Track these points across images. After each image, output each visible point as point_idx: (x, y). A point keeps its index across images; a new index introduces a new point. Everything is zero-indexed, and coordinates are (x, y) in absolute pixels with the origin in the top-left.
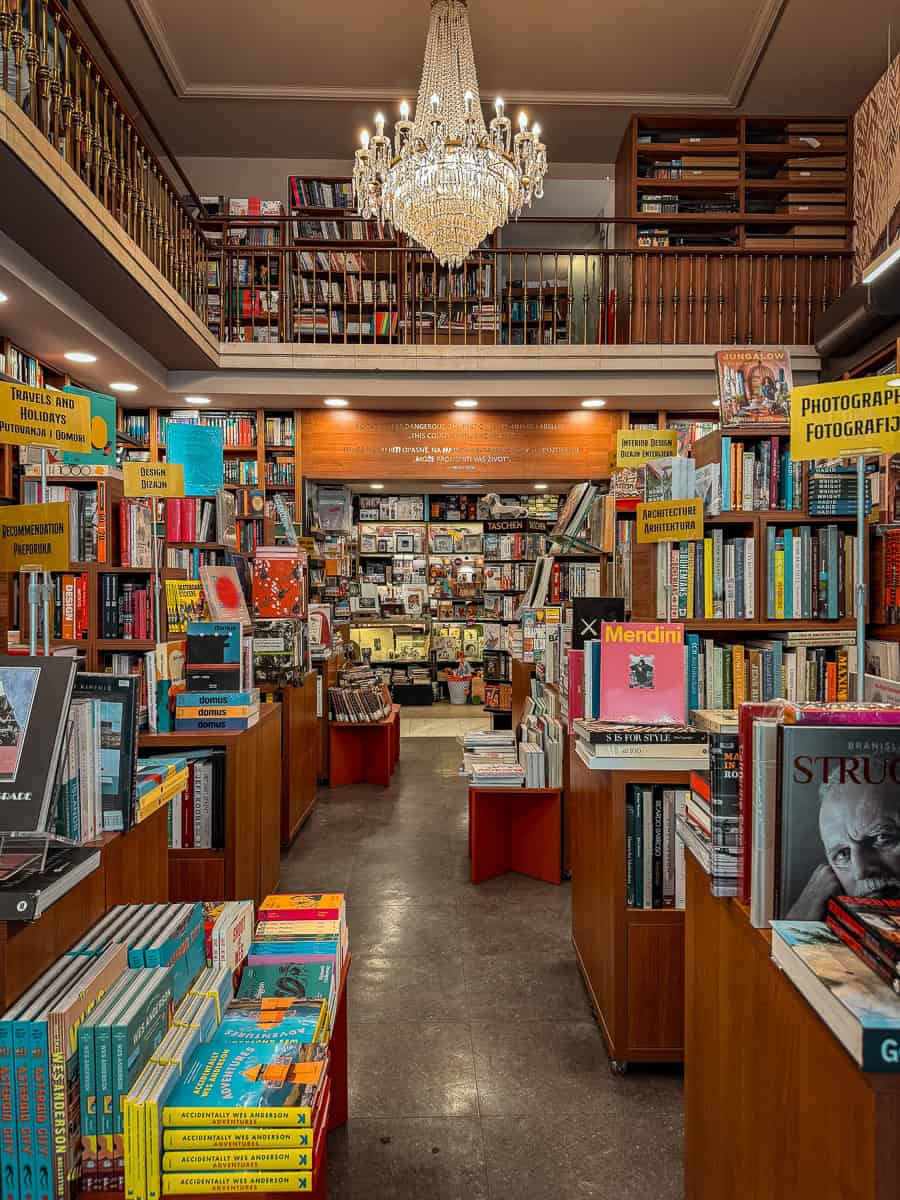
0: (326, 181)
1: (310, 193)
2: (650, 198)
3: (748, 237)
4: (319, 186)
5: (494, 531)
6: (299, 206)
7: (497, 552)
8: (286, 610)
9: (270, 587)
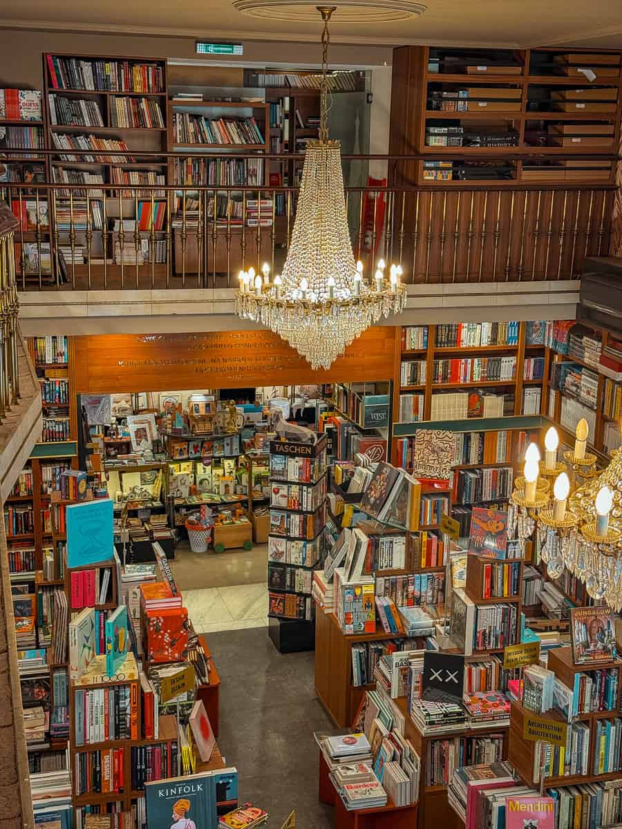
0: (87, 59)
1: (68, 74)
2: (437, 130)
3: (524, 169)
4: (78, 65)
5: (281, 453)
6: (56, 88)
7: (284, 472)
8: (176, 655)
9: (163, 638)
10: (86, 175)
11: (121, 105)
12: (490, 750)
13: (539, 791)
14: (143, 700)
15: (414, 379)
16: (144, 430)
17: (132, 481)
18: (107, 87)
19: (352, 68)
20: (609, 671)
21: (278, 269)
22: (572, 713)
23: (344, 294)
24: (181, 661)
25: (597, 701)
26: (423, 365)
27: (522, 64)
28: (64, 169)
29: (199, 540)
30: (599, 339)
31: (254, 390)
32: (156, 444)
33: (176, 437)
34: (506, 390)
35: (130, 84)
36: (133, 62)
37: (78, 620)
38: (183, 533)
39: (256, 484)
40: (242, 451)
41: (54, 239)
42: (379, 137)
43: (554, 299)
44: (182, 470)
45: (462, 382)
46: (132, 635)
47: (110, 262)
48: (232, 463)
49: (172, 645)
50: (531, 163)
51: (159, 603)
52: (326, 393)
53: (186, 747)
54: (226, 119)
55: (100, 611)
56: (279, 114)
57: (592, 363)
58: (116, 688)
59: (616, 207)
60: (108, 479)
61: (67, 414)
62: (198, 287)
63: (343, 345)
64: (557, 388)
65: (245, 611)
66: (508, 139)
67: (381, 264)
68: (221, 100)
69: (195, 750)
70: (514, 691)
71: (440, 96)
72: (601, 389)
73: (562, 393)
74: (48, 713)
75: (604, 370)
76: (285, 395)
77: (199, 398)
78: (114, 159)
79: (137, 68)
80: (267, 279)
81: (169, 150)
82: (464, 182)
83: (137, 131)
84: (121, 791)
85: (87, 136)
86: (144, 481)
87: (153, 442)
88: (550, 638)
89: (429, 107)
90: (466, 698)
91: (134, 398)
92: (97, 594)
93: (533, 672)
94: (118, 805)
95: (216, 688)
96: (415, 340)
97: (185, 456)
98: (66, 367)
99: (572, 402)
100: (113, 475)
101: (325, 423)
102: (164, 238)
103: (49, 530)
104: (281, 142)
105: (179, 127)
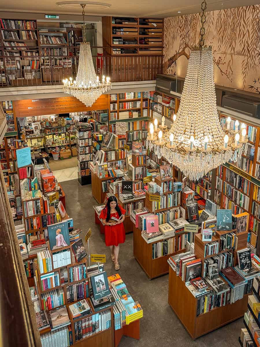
0: (12, 20)
1: (7, 24)
2: (116, 40)
3: (140, 51)
4: (10, 22)
6: (4, 28)
7: (83, 137)
8: (52, 189)
10: (14, 54)
11: (24, 33)
12: (140, 204)
13: (154, 214)
14: (44, 203)
15: (114, 109)
16: (37, 127)
17: (34, 141)
18: (19, 28)
19: (91, 22)
20: (170, 181)
21: (74, 79)
22: (161, 193)
23: (94, 86)
24: (54, 191)
25: (167, 189)
26: (116, 104)
27: (137, 22)
28: (8, 52)
29: (56, 156)
30: (162, 96)
31: (69, 114)
32: (41, 130)
33: (47, 128)
34: (139, 110)
35: (26, 27)
36: (26, 21)
37: (22, 183)
38: (51, 155)
39: (71, 140)
40: (67, 131)
41: (6, 72)
42: (100, 42)
43: (149, 85)
44: (49, 137)
45: (127, 109)
46: (39, 185)
47: (23, 78)
48: (64, 134)
49: (51, 186)
50: (141, 49)
51: (46, 175)
52: (90, 114)
53: (57, 214)
54: (56, 37)
55: (29, 179)
56: (70, 35)
57: (160, 102)
58: (36, 200)
59: (164, 61)
60: (27, 141)
61: (14, 124)
62: (51, 85)
63: (95, 100)
64: (151, 109)
65: (71, 175)
66: (135, 42)
67: (104, 77)
68: (53, 31)
69: (60, 215)
70: (146, 189)
71: (116, 30)
72: (163, 109)
73: (153, 110)
74: (15, 209)
75: (163, 104)
76: (78, 115)
77: (53, 117)
78: (23, 49)
79: (28, 22)
80: (71, 82)
81: (39, 46)
82: (124, 54)
83: (29, 41)
84: (40, 228)
85: (14, 42)
86: (38, 141)
87: (40, 130)
88: (154, 174)
89: (113, 33)
90: (134, 192)
91: (33, 118)
92: (27, 175)
93: (151, 183)
94: (39, 232)
95: (64, 197)
96: (114, 98)
97: (50, 133)
98: (12, 110)
99: (155, 113)
100: (29, 140)
101: (90, 122)
102: (39, 71)
103: (11, 157)
104: (72, 43)
105: (41, 39)
